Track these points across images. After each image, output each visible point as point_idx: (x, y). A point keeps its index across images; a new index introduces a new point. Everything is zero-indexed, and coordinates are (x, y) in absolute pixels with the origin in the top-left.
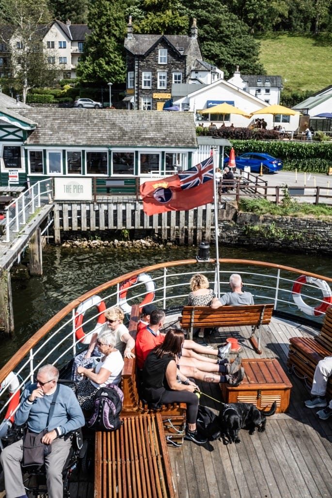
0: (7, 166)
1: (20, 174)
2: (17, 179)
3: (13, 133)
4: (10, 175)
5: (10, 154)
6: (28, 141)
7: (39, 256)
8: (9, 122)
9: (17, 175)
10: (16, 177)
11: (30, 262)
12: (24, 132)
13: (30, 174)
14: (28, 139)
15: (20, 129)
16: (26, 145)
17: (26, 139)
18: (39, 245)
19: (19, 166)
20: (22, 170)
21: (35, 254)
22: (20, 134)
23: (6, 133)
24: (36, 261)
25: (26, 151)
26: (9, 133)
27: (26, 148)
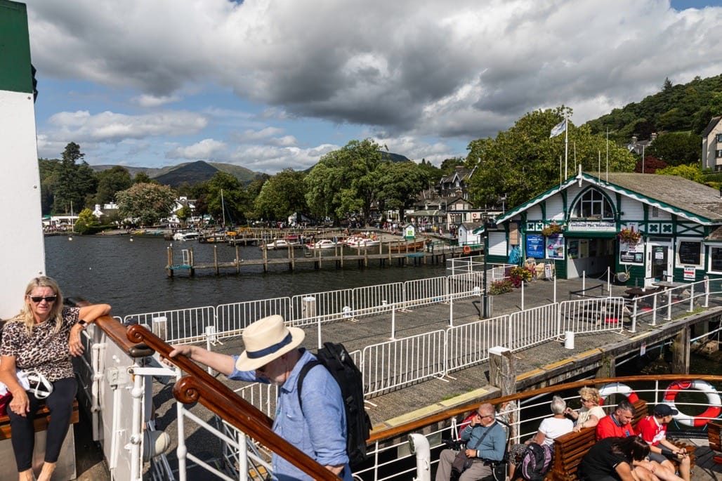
0: (682, 262)
1: (697, 271)
2: (694, 276)
3: (693, 229)
4: (685, 271)
5: (687, 249)
6: (710, 237)
7: (685, 357)
8: (687, 217)
9: (694, 271)
10: (693, 273)
11: (673, 361)
12: (706, 227)
13: (710, 271)
14: (711, 235)
15: (701, 225)
16: (707, 241)
17: (708, 235)
18: (685, 345)
19: (698, 262)
20: (702, 267)
21: (679, 353)
22: (701, 229)
23: (685, 229)
24: (680, 362)
25: (707, 247)
26: (689, 229)
27: (707, 244)
